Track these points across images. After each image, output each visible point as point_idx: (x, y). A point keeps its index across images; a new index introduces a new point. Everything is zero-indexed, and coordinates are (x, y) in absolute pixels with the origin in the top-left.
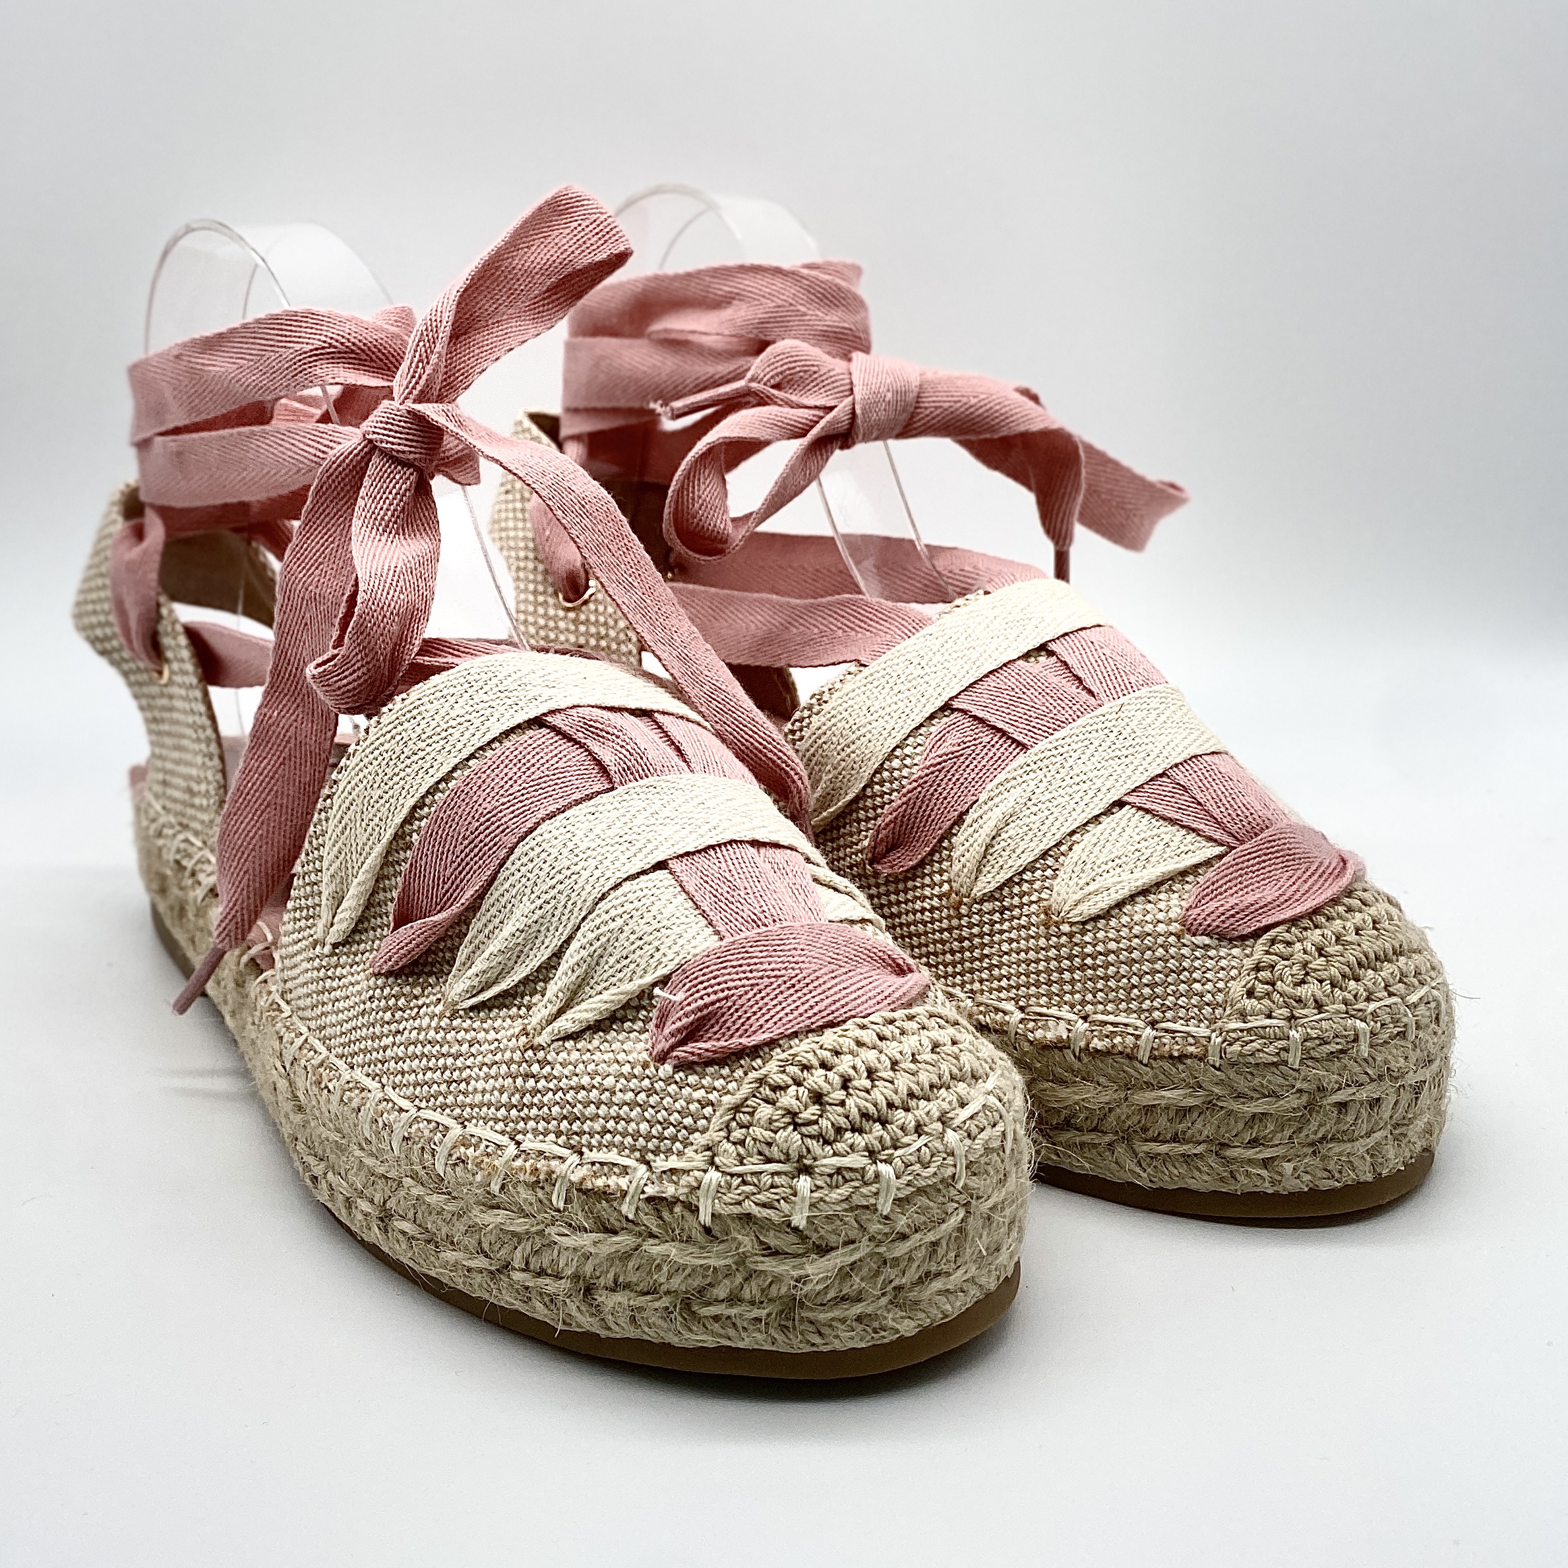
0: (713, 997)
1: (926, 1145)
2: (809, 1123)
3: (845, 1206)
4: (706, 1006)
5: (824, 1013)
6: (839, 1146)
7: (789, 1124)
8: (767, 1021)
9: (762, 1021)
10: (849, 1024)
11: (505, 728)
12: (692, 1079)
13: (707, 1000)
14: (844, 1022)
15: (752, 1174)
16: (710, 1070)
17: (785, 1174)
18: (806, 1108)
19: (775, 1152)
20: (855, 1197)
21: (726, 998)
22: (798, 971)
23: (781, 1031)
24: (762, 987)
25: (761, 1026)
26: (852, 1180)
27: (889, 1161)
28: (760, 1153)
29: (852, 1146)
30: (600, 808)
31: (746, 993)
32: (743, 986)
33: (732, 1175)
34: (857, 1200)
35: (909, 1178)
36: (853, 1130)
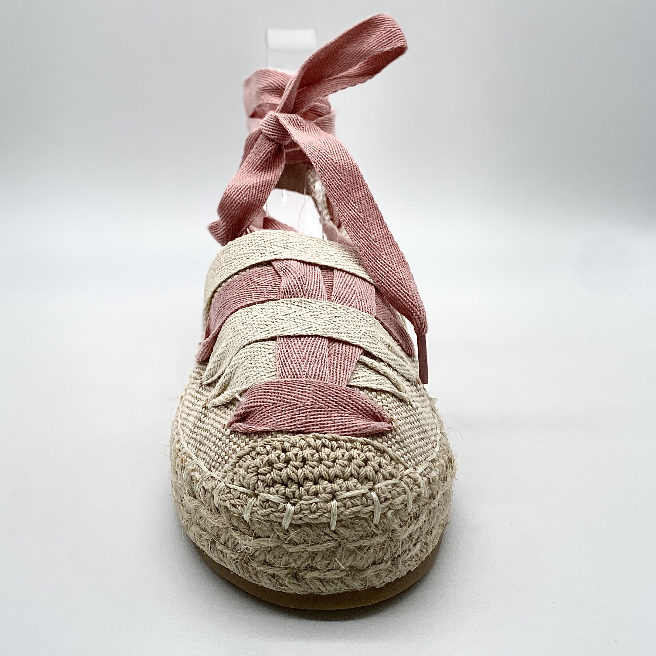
0: (255, 404)
1: (316, 503)
2: (262, 474)
3: (266, 518)
4: (251, 407)
5: (299, 426)
6: (272, 490)
7: (255, 471)
8: (270, 422)
9: (268, 421)
10: (310, 435)
11: (252, 263)
12: (235, 439)
13: (253, 404)
14: (309, 433)
15: (234, 489)
16: (243, 437)
17: (247, 494)
18: (264, 466)
19: (244, 483)
20: (271, 516)
21: (260, 406)
22: (299, 403)
23: (274, 428)
24: (277, 405)
25: (267, 423)
26: (273, 507)
27: (294, 504)
28: (240, 481)
29: (277, 492)
30: (267, 307)
31: (270, 406)
32: (269, 403)
33: (228, 487)
34: (272, 517)
35: (301, 516)
36: (283, 484)
